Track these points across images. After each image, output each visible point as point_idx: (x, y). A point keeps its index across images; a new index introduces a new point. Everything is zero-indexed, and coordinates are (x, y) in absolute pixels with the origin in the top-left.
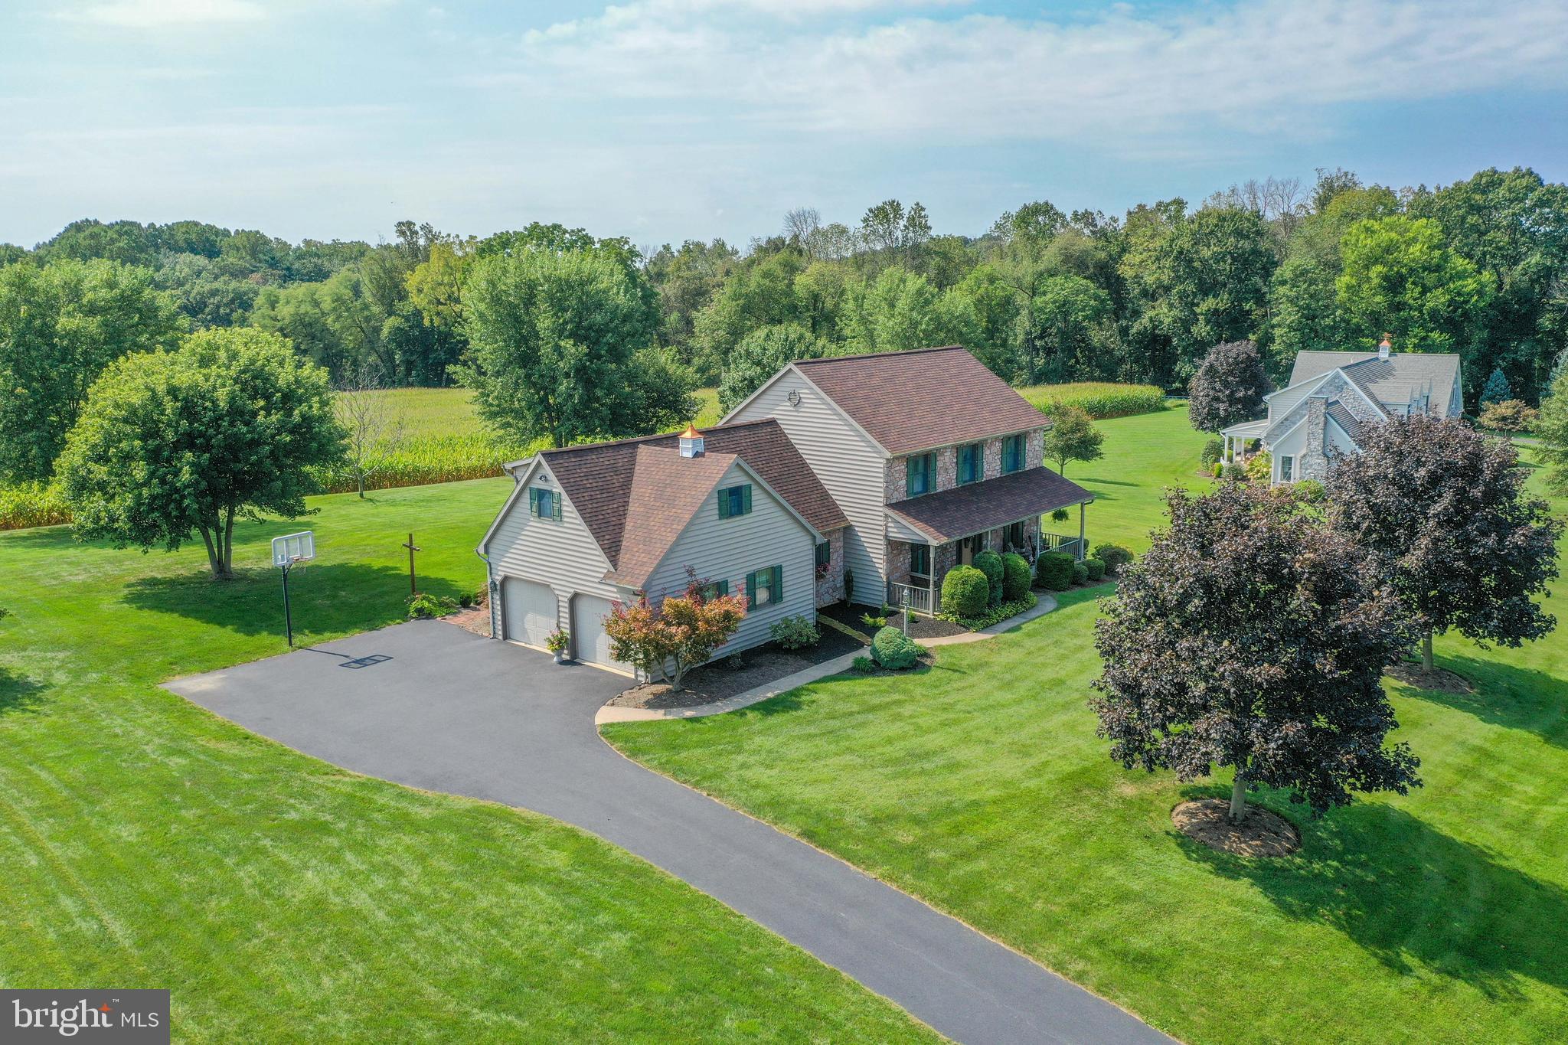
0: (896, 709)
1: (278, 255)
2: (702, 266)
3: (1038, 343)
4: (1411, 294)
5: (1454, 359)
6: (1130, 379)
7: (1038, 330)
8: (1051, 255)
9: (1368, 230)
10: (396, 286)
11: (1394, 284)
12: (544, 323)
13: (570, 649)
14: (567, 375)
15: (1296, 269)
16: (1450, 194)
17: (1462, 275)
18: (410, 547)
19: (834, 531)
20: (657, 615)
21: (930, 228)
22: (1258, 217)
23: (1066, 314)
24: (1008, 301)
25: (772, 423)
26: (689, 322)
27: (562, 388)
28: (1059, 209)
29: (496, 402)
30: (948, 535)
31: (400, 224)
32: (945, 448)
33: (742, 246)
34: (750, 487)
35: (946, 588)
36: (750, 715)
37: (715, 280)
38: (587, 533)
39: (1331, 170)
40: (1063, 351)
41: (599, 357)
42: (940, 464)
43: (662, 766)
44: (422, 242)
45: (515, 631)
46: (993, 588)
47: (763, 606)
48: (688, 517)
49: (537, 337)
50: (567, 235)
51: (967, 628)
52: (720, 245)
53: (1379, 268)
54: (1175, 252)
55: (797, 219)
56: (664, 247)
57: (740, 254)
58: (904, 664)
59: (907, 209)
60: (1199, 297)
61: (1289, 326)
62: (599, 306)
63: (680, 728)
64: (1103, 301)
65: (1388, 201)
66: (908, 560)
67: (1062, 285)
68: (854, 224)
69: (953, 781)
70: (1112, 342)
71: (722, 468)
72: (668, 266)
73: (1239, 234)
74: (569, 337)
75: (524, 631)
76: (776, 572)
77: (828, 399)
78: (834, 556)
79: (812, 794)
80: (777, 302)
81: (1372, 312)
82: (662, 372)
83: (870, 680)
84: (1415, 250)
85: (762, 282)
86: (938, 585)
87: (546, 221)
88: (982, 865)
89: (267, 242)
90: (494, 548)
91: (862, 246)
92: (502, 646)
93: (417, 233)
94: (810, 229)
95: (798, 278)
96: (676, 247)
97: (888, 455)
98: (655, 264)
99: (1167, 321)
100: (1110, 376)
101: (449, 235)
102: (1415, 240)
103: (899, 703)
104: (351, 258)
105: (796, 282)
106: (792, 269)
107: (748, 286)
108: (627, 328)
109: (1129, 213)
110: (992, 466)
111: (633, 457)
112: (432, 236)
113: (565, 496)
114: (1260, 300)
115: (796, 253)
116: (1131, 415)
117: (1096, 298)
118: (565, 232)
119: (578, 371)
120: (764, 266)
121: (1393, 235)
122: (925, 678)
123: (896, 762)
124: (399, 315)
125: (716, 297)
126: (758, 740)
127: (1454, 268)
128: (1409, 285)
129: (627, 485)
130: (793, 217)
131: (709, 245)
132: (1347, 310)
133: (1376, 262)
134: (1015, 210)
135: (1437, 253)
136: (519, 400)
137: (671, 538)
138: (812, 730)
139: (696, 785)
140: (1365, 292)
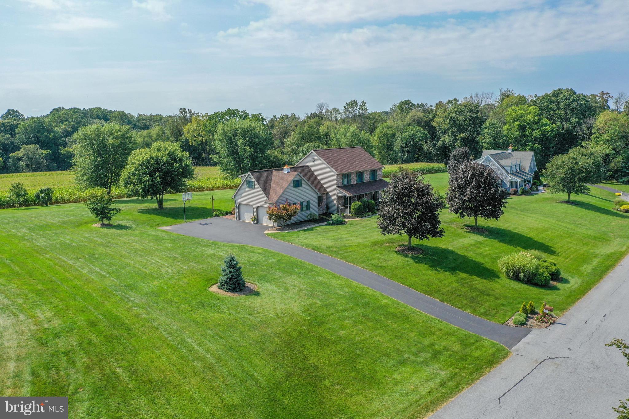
0: (336, 231)
1: (131, 120)
2: (287, 123)
3: (405, 149)
4: (528, 131)
5: (531, 153)
6: (438, 162)
7: (404, 145)
8: (408, 118)
9: (515, 110)
10: (179, 131)
11: (522, 128)
12: (240, 142)
13: (257, 220)
14: (247, 158)
15: (490, 123)
16: (543, 97)
17: (545, 125)
18: (213, 199)
19: (324, 194)
20: (279, 208)
21: (368, 109)
22: (478, 106)
23: (413, 139)
24: (394, 135)
25: (308, 166)
26: (283, 143)
27: (245, 161)
28: (413, 102)
29: (225, 166)
30: (353, 194)
31: (180, 109)
32: (353, 172)
33: (302, 117)
34: (301, 180)
35: (352, 207)
36: (301, 231)
37: (292, 128)
38: (261, 191)
39: (505, 89)
40: (413, 152)
41: (257, 152)
42: (352, 177)
43: (281, 239)
44: (188, 116)
45: (242, 218)
46: (364, 208)
47: (304, 211)
48: (286, 186)
49: (238, 146)
50: (240, 113)
51: (357, 217)
52: (293, 116)
53: (517, 123)
54: (450, 118)
55: (320, 106)
56: (274, 116)
57: (301, 119)
58: (340, 223)
59: (359, 103)
60: (458, 133)
61: (488, 143)
62: (257, 136)
63: (285, 233)
64: (426, 135)
65: (523, 100)
66: (343, 202)
67: (411, 129)
68: (341, 108)
69: (347, 242)
70: (431, 149)
71: (294, 175)
72: (275, 123)
73: (471, 111)
74: (248, 146)
75: (244, 218)
76: (308, 202)
77: (322, 159)
78: (324, 201)
79: (315, 244)
80: (314, 136)
81: (515, 137)
82: (276, 157)
83: (331, 226)
84: (530, 116)
85: (308, 129)
86: (350, 207)
87: (232, 108)
88: (350, 254)
89: (126, 115)
90: (237, 197)
91: (344, 116)
92: (239, 221)
93: (186, 112)
94: (325, 110)
95: (321, 127)
96: (278, 116)
97: (337, 173)
98: (270, 122)
99: (447, 141)
100: (430, 160)
101: (198, 113)
102: (529, 113)
103: (337, 230)
104: (157, 121)
105: (320, 129)
106: (319, 124)
107: (303, 130)
108: (265, 143)
109: (436, 104)
110: (367, 178)
111: (272, 173)
112: (192, 114)
113: (256, 182)
114: (479, 134)
115: (321, 119)
116: (434, 173)
117: (424, 133)
118: (239, 111)
119: (250, 156)
120: (309, 123)
121: (522, 112)
122: (345, 226)
123: (334, 239)
124: (180, 141)
125: (292, 134)
126: (303, 236)
127: (543, 123)
128: (527, 129)
129: (270, 180)
130: (319, 106)
131: (290, 116)
132: (507, 137)
133: (517, 120)
134: (398, 102)
135: (537, 118)
136: (232, 166)
137: (282, 191)
138: (316, 234)
139: (288, 242)
140: (513, 131)
